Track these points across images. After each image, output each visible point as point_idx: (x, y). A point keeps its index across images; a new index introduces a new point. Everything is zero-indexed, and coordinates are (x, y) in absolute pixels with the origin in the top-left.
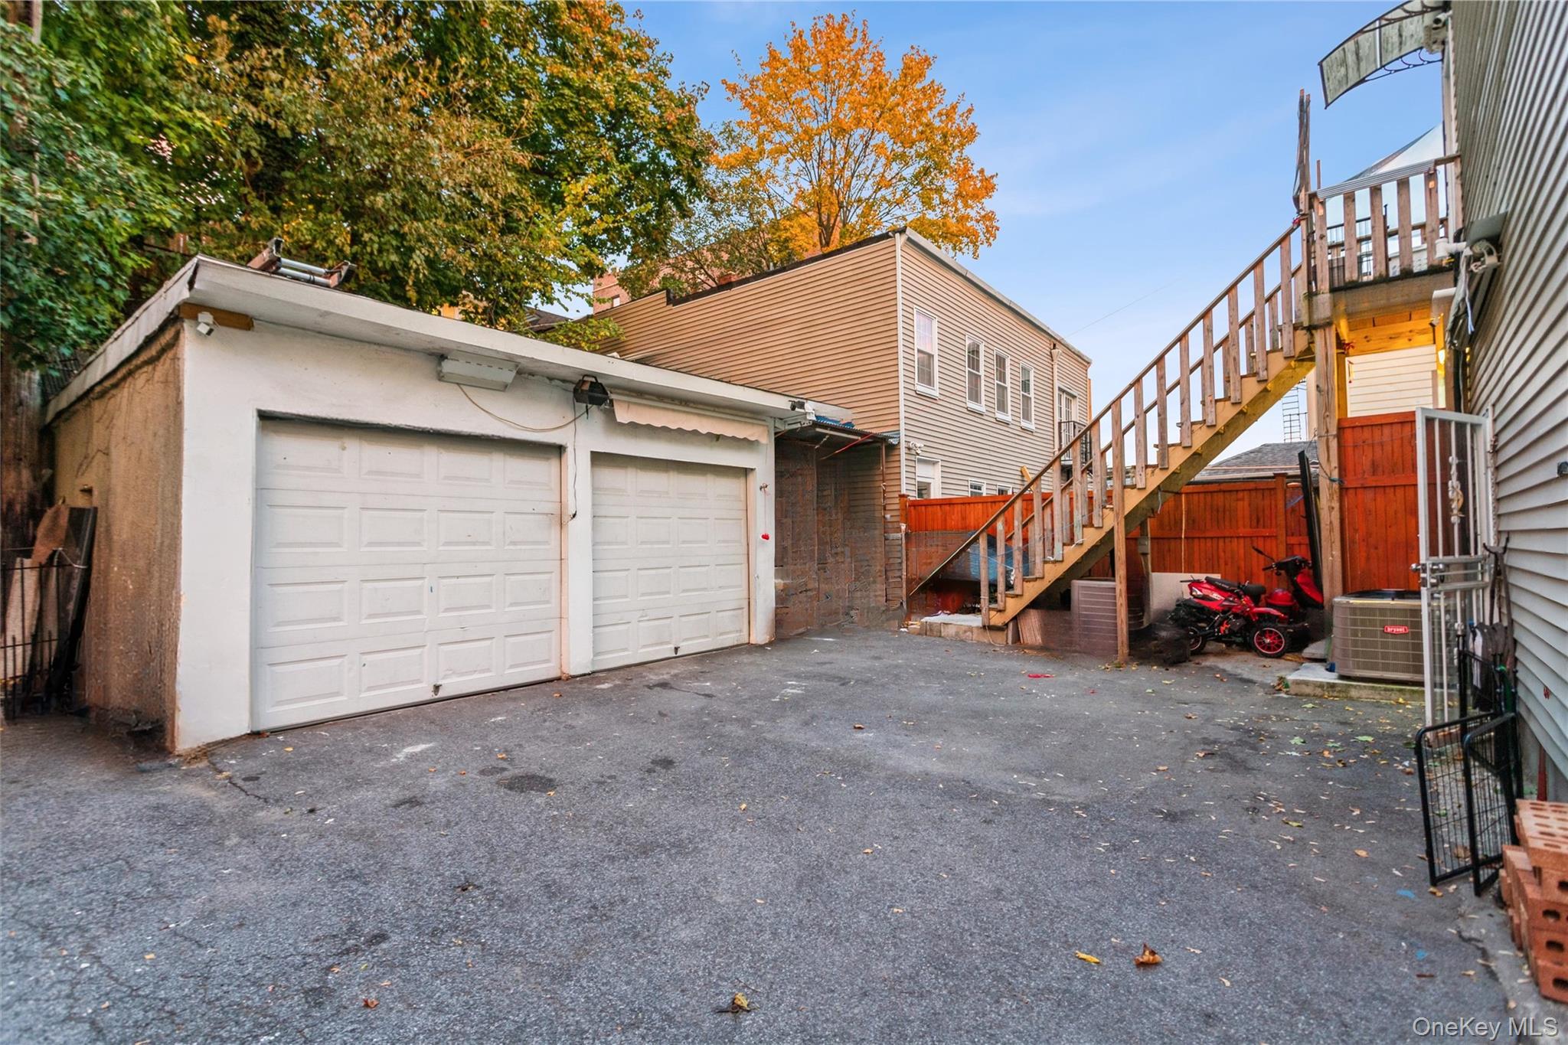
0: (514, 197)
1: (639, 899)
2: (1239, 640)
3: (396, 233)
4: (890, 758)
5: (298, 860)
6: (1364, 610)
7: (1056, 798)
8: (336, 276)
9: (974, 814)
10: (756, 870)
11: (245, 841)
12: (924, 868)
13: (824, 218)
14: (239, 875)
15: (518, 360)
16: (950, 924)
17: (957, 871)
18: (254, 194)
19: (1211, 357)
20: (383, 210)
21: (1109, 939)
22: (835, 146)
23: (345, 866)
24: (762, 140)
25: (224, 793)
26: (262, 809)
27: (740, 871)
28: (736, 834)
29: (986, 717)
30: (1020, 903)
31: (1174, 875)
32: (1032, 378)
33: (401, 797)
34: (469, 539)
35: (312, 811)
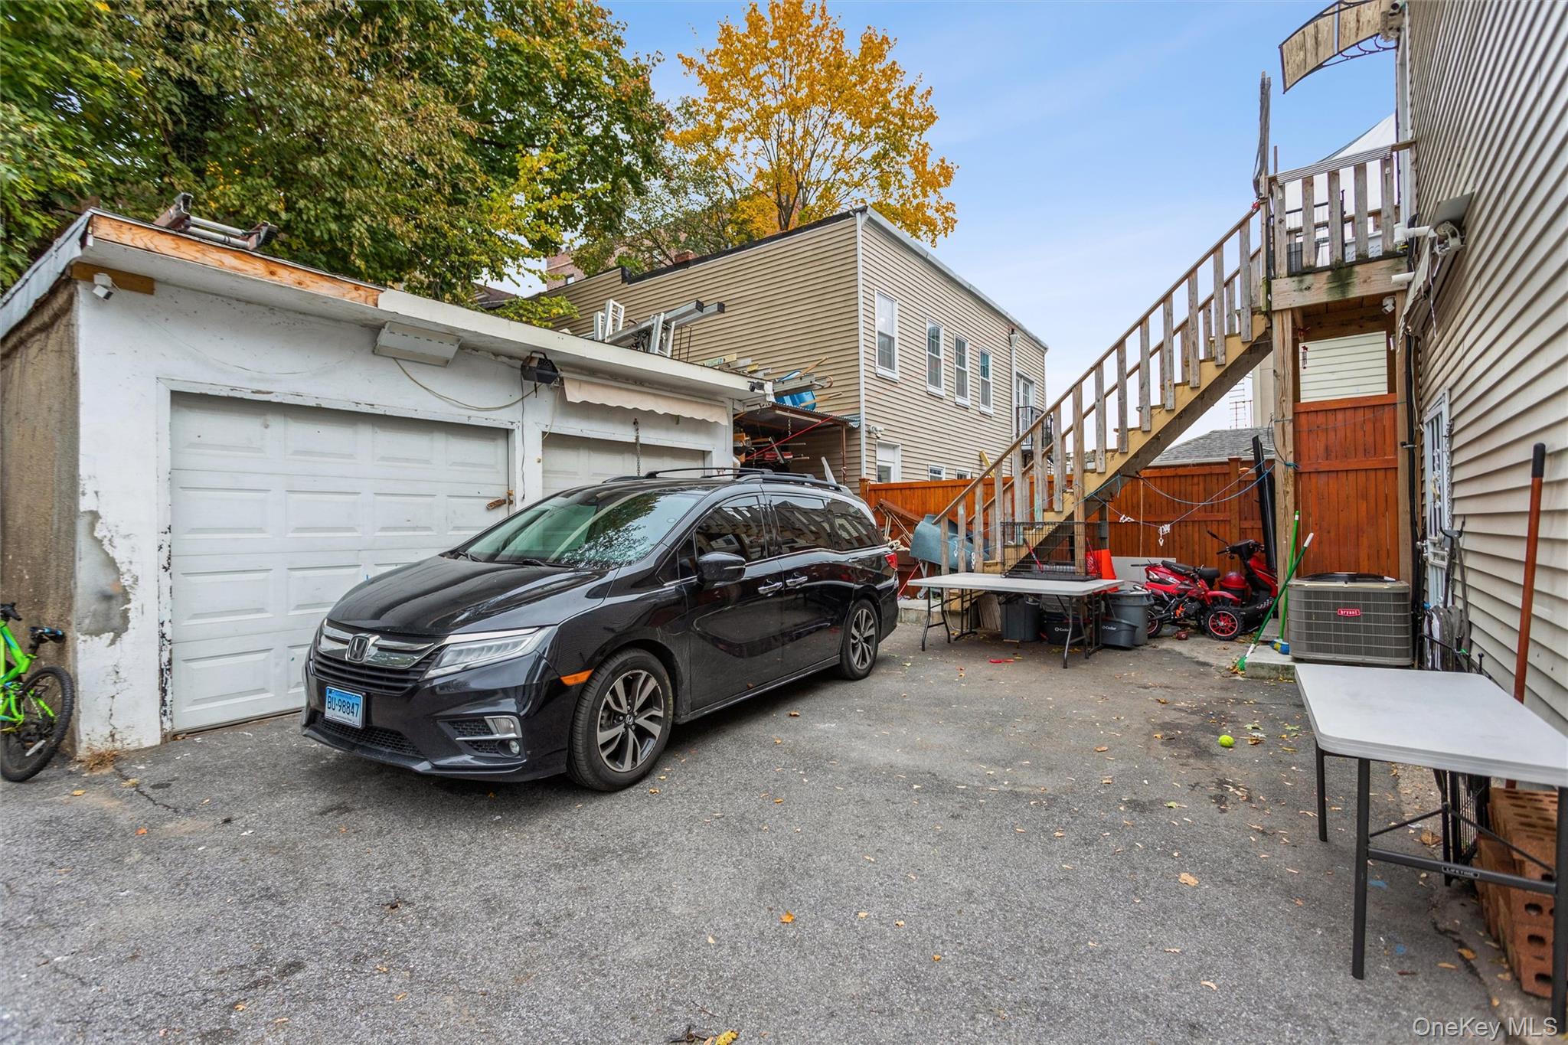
0: (462, 168)
1: (587, 913)
2: (1193, 623)
3: (333, 201)
4: (853, 750)
5: (208, 878)
6: (1318, 593)
7: (1024, 789)
8: (254, 238)
9: (941, 809)
10: (714, 876)
11: (148, 858)
12: (892, 869)
13: (784, 198)
14: (137, 898)
15: (461, 334)
16: (920, 932)
17: (925, 872)
18: (174, 155)
19: (1171, 341)
20: (319, 175)
21: (1086, 943)
22: (794, 125)
23: (260, 883)
24: (720, 116)
25: (130, 802)
26: (171, 820)
27: (697, 878)
28: (693, 837)
29: (950, 704)
30: (991, 905)
31: (1148, 870)
32: (991, 363)
33: (329, 804)
34: (408, 524)
35: (228, 821)
